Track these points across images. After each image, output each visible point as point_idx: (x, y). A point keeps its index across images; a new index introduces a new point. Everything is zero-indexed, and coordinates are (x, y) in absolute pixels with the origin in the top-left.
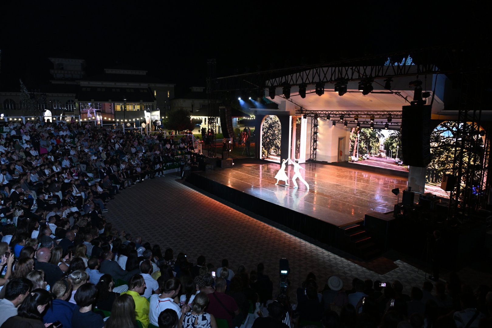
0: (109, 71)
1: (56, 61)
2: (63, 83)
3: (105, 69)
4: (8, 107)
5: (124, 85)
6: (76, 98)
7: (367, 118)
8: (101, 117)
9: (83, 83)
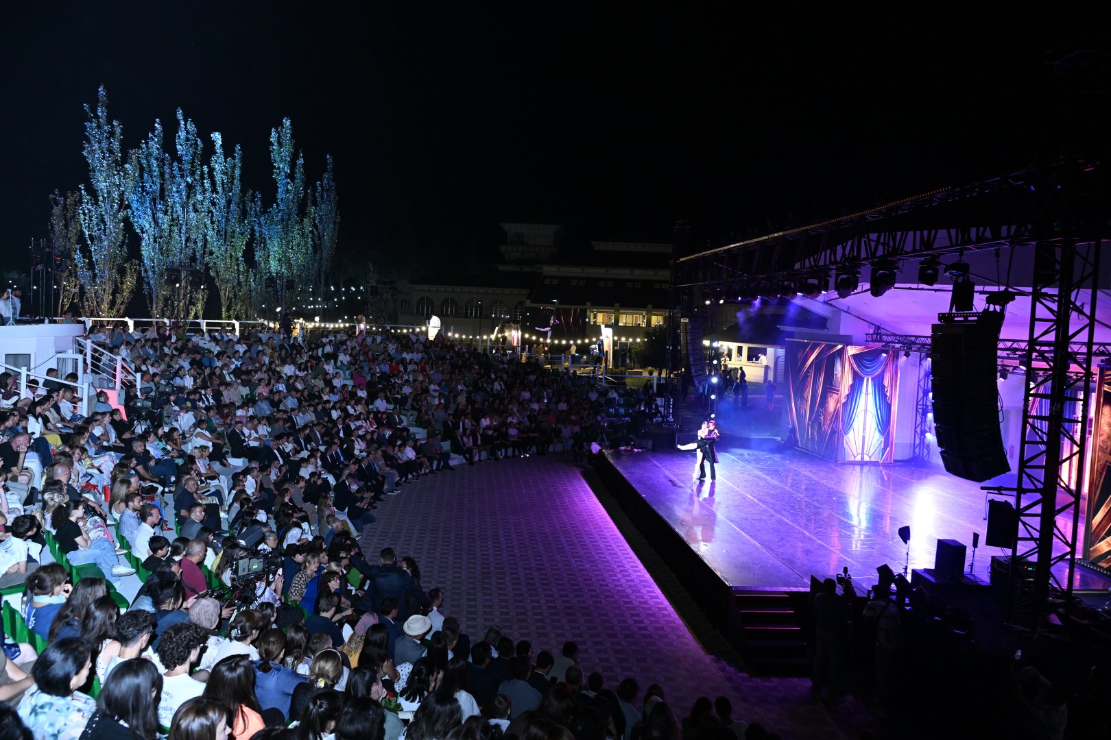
0: (600, 246)
1: (511, 228)
2: (516, 268)
3: (593, 242)
4: (423, 311)
5: (624, 273)
6: (527, 299)
7: (1008, 358)
8: (520, 333)
9: (548, 270)
